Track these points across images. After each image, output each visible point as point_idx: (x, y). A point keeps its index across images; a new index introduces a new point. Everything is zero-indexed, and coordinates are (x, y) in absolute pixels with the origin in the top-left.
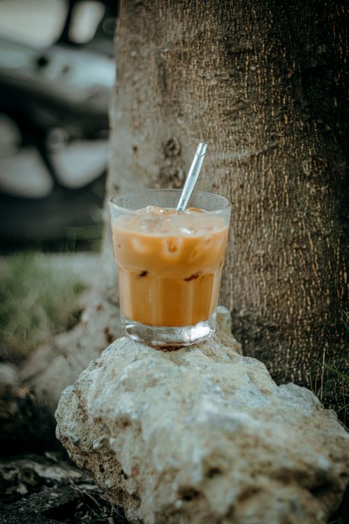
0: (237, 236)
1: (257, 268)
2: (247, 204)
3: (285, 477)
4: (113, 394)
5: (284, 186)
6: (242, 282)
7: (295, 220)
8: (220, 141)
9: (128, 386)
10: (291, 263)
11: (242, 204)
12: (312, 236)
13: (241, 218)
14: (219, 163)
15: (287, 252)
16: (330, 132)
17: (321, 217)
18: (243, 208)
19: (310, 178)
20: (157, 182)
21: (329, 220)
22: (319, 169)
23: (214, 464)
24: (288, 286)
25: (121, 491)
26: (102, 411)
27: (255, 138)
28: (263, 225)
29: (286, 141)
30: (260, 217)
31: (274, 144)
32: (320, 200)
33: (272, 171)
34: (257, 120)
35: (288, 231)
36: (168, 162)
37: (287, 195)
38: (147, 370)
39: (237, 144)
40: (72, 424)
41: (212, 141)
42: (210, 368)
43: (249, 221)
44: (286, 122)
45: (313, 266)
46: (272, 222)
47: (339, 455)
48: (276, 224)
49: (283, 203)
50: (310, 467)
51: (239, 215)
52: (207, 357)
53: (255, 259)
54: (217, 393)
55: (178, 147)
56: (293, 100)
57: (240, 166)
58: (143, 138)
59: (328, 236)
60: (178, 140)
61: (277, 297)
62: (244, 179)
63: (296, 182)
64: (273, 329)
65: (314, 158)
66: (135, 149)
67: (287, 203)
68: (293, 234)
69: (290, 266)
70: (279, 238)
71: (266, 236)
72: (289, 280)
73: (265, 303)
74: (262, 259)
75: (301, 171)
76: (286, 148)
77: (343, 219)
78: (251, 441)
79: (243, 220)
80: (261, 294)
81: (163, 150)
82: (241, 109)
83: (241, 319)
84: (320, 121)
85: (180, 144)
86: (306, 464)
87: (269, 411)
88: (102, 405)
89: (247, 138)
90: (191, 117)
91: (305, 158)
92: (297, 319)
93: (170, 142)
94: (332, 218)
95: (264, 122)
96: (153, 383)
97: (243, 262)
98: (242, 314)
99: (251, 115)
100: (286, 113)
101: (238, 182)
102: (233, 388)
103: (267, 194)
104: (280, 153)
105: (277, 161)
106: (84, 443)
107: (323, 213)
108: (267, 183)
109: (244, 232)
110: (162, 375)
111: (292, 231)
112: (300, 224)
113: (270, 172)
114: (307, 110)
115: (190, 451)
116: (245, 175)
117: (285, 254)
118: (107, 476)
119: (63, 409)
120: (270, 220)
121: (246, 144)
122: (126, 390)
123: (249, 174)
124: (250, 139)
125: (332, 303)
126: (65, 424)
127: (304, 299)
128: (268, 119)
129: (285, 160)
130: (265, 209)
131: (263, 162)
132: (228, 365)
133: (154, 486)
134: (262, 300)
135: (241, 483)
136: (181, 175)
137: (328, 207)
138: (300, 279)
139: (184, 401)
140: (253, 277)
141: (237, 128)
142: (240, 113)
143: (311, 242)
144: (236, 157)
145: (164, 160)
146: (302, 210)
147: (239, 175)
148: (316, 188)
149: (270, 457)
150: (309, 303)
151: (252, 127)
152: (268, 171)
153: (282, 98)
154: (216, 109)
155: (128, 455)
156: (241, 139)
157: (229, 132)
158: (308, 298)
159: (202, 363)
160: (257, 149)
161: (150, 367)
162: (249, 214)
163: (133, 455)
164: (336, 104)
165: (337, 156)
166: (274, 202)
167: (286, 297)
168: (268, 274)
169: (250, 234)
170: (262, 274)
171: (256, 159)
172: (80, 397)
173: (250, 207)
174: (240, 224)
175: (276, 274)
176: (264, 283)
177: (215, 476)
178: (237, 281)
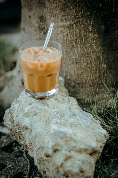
0: (66, 52)
1: (73, 63)
4: (22, 117)
5: (82, 35)
6: (68, 67)
7: (86, 47)
8: (59, 18)
9: (27, 115)
10: (85, 62)
11: (68, 40)
12: (92, 52)
13: (67, 46)
14: (59, 26)
15: (83, 57)
16: (98, 15)
17: (95, 46)
18: (68, 42)
19: (91, 32)
20: (38, 30)
21: (98, 46)
22: (95, 29)
23: (56, 148)
24: (84, 69)
25: (27, 146)
26: (18, 123)
27: (72, 18)
28: (75, 48)
29: (83, 19)
30: (74, 46)
31: (78, 20)
32: (95, 39)
33: (78, 30)
34: (72, 12)
35: (84, 50)
36: (41, 23)
37: (83, 38)
39: (65, 20)
40: (9, 123)
41: (56, 18)
42: (55, 107)
43: (70, 47)
45: (93, 63)
46: (78, 47)
47: (100, 140)
48: (79, 48)
49: (82, 41)
50: (89, 147)
51: (67, 45)
52: (55, 101)
53: (73, 60)
54: (58, 117)
55: (45, 19)
56: (85, 5)
57: (66, 28)
58: (32, 13)
59: (98, 52)
61: (80, 73)
62: (68, 32)
63: (86, 33)
64: (79, 84)
65: (93, 25)
66: (30, 17)
67: (83, 41)
68: (86, 52)
69: (84, 62)
70: (81, 53)
71: (76, 52)
72: (84, 68)
74: (75, 60)
75: (88, 30)
76: (83, 21)
77: (103, 46)
78: (69, 139)
79: (68, 46)
80: (75, 72)
81: (39, 19)
82: (67, 7)
84: (95, 12)
85: (45, 18)
87: (76, 123)
89: (69, 18)
90: (49, 9)
91: (90, 25)
92: (87, 81)
93: (42, 16)
94: (99, 46)
95: (75, 12)
96: (36, 114)
97: (68, 61)
98: (68, 78)
99: (70, 10)
100: (83, 9)
101: (66, 33)
103: (76, 37)
104: (80, 23)
105: (80, 26)
106: (14, 130)
107: (96, 44)
108: (76, 34)
109: (68, 50)
110: (39, 111)
111: (85, 50)
112: (88, 48)
113: (77, 30)
114: (90, 8)
115: (48, 143)
116: (68, 31)
117: (83, 58)
118: (22, 140)
119: (6, 117)
120: (77, 47)
121: (68, 20)
123: (70, 31)
124: (70, 18)
125: (99, 75)
126: (7, 122)
128: (76, 11)
129: (82, 26)
130: (76, 43)
131: (75, 27)
132: (62, 104)
133: (36, 150)
134: (75, 74)
135: (65, 155)
136: (46, 28)
137: (98, 42)
138: (88, 67)
139: (46, 121)
140: (72, 66)
141: (65, 14)
142: (66, 9)
143: (92, 54)
144: (65, 25)
145: (40, 22)
146: (89, 43)
147: (66, 31)
148: (94, 35)
149: (76, 144)
150: (91, 75)
151: (71, 14)
152: (76, 30)
153: (81, 4)
154: (57, 7)
155: (28, 139)
156: (66, 18)
157: (62, 16)
158: (91, 74)
159: (53, 104)
160: (72, 22)
161: (34, 108)
162: (70, 44)
164: (101, 6)
165: (101, 24)
166: (79, 40)
167: (83, 73)
168: (77, 65)
169: (71, 51)
170: (75, 65)
171: (72, 25)
172: (11, 115)
173: (70, 42)
174: (67, 48)
175: (80, 65)
176: (76, 68)
177: (57, 152)
178: (66, 67)
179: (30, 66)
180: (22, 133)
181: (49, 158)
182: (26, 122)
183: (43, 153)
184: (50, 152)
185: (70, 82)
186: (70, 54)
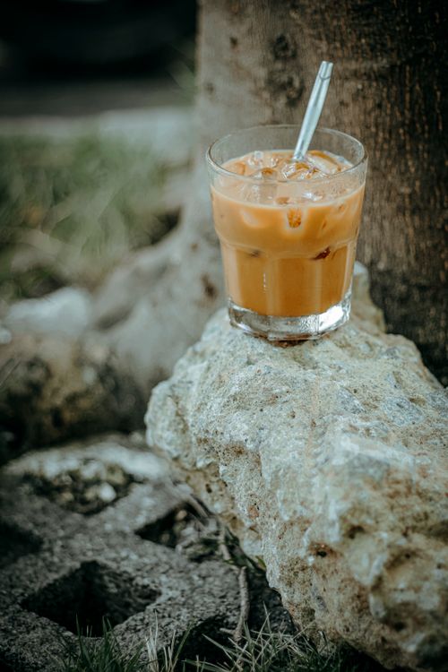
1: (401, 210)
2: (387, 128)
3: (445, 532)
4: (222, 411)
5: (436, 105)
6: (382, 227)
8: (349, 45)
9: (239, 402)
11: (381, 127)
13: (378, 147)
14: (347, 74)
15: (440, 189)
18: (381, 134)
20: (265, 89)
23: (355, 523)
24: (442, 234)
25: (235, 518)
26: (207, 431)
27: (396, 43)
28: (408, 156)
29: (438, 47)
30: (404, 146)
31: (422, 51)
33: (420, 86)
34: (398, 19)
35: (442, 163)
36: (279, 65)
37: (440, 118)
38: (264, 382)
39: (372, 50)
40: (169, 435)
41: (338, 45)
42: (344, 371)
43: (390, 150)
44: (438, 21)
46: (420, 153)
48: (426, 155)
49: (434, 128)
51: (376, 143)
52: (340, 351)
53: (399, 199)
54: (356, 410)
55: (292, 47)
57: (376, 80)
58: (244, 28)
60: (293, 38)
61: (427, 248)
62: (382, 96)
64: (422, 288)
66: (234, 42)
67: (441, 128)
70: (430, 174)
71: (413, 170)
73: (412, 254)
74: (407, 200)
76: (438, 55)
78: (402, 488)
80: (407, 245)
81: (272, 49)
83: (380, 273)
85: (295, 44)
87: (423, 432)
88: (207, 425)
89: (385, 42)
90: (309, 11)
93: (281, 39)
95: (407, 21)
96: (274, 400)
97: (383, 203)
98: (381, 266)
99: (390, 11)
100: (438, 9)
101: (375, 100)
102: (376, 399)
103: (413, 115)
104: (430, 62)
105: (426, 73)
106: (185, 459)
108: (413, 102)
109: (383, 164)
110: (285, 388)
113: (417, 87)
115: (325, 503)
116: (382, 91)
117: (438, 193)
118: (215, 498)
119: (156, 412)
120: (418, 149)
121: (385, 51)
122: (238, 408)
123: (388, 90)
124: (389, 44)
126: (159, 432)
128: (413, 17)
129: (437, 71)
130: (411, 136)
131: (408, 74)
132: (368, 363)
133: (278, 534)
134: (408, 251)
135: (391, 546)
136: (297, 84)
139: (313, 424)
140: (396, 221)
141: (371, 30)
142: (375, 9)
144: (371, 68)
145: (275, 61)
147: (375, 90)
149: (428, 508)
151: (392, 28)
152: (414, 86)
155: (242, 491)
156: (376, 43)
157: (360, 35)
159: (334, 362)
160: (399, 56)
161: (268, 377)
162: (389, 142)
163: (250, 492)
166: (423, 127)
167: (440, 248)
168: (416, 219)
169: (392, 166)
170: (408, 219)
171: (397, 70)
172: (177, 403)
173: (390, 133)
174: (378, 154)
175: (427, 219)
176: (411, 231)
177: (358, 535)
178: (375, 226)
179: (250, 221)
180: (222, 469)
181: (326, 561)
182: (239, 427)
183: (305, 541)
184: (333, 536)
185: (388, 282)
186: (390, 178)
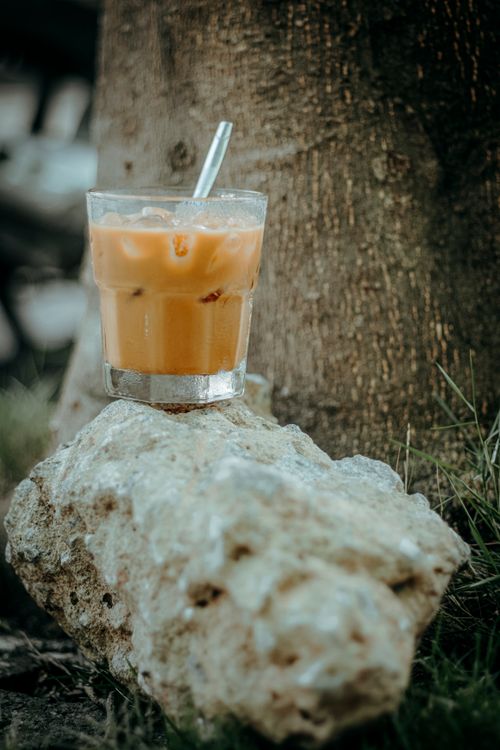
0: (279, 273)
1: (308, 320)
2: (293, 224)
3: (349, 561)
4: (90, 465)
5: (347, 196)
6: (286, 344)
7: (363, 246)
8: (253, 133)
9: (112, 453)
10: (358, 310)
11: (286, 223)
12: (389, 270)
13: (283, 247)
14: (250, 166)
15: (352, 293)
16: (412, 116)
17: (401, 242)
18: (286, 232)
19: (384, 183)
21: (412, 246)
22: (398, 171)
24: (354, 344)
26: (73, 494)
27: (303, 126)
28: (316, 255)
29: (349, 129)
30: (311, 244)
31: (330, 134)
32: (401, 217)
33: (329, 174)
34: (305, 99)
35: (353, 262)
36: (177, 177)
37: (351, 210)
38: (141, 429)
39: (277, 137)
40: (30, 532)
41: (240, 135)
42: (236, 433)
43: (295, 250)
44: (348, 101)
45: (390, 315)
46: (330, 250)
47: (432, 544)
48: (335, 253)
49: (345, 222)
50: (388, 550)
51: (281, 242)
52: (233, 425)
53: (306, 306)
55: (191, 152)
56: (358, 69)
57: (281, 169)
58: (140, 147)
59: (413, 270)
60: (192, 140)
61: (337, 361)
62: (287, 187)
63: (364, 190)
64: (332, 411)
65: (390, 154)
66: (129, 166)
67: (352, 221)
68: (361, 267)
69: (355, 314)
70: (340, 275)
71: (321, 271)
72: (355, 337)
73: (321, 372)
74: (315, 307)
75: (371, 173)
76: (349, 139)
77: (434, 245)
78: (298, 509)
79: (287, 250)
80: (314, 360)
81: (169, 161)
82: (283, 83)
83: (285, 400)
84: (398, 100)
85: (195, 148)
86: (382, 546)
88: (73, 486)
89: (291, 126)
90: (210, 103)
91: (377, 155)
92: (368, 394)
93: (180, 146)
94: (419, 243)
95: (316, 101)
96: (151, 445)
97: (288, 314)
98: (286, 391)
99: (296, 92)
100: (348, 88)
101: (279, 193)
102: (272, 457)
103: (322, 207)
104: (340, 147)
105: (336, 159)
106: (48, 557)
107: (404, 235)
108: (322, 193)
109: (288, 265)
111: (359, 262)
112: (370, 252)
113: (326, 176)
114: (379, 83)
116: (288, 181)
117: (349, 297)
118: (81, 609)
120: (327, 246)
121: (290, 135)
122: (110, 459)
123: (294, 181)
124: (296, 128)
125: (421, 370)
127: (378, 365)
128: (321, 96)
129: (348, 157)
130: (319, 232)
131: (316, 161)
132: (262, 432)
133: (151, 594)
134: (316, 368)
135: (282, 564)
137: (412, 228)
138: (371, 334)
139: (197, 470)
140: (302, 333)
141: (277, 113)
142: (281, 90)
143: (387, 279)
144: (276, 156)
145: (172, 174)
146: (373, 231)
147: (280, 181)
148: (394, 199)
150: (386, 369)
151: (299, 110)
152: (322, 174)
153: (342, 65)
154: (245, 87)
155: (112, 555)
156: (282, 128)
157: (265, 120)
158: (385, 363)
159: (224, 428)
160: (306, 141)
162: (295, 240)
163: (120, 553)
164: (421, 74)
165: (424, 152)
166: (332, 220)
167: (351, 361)
168: (325, 328)
169: (298, 268)
170: (315, 328)
171: (304, 156)
172: (41, 487)
173: (296, 229)
174: (283, 255)
175: (337, 327)
176: (318, 343)
177: (244, 559)
178: (279, 343)
180: (88, 538)
181: (207, 611)
182: (109, 476)
183: (182, 584)
186: (295, 283)
